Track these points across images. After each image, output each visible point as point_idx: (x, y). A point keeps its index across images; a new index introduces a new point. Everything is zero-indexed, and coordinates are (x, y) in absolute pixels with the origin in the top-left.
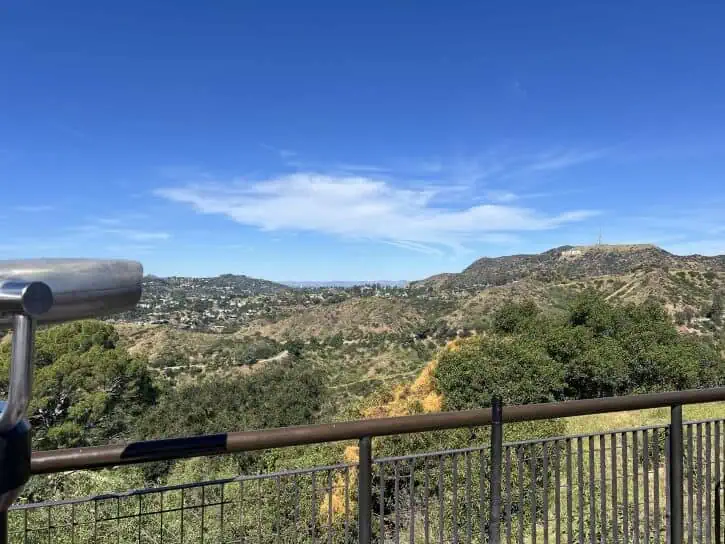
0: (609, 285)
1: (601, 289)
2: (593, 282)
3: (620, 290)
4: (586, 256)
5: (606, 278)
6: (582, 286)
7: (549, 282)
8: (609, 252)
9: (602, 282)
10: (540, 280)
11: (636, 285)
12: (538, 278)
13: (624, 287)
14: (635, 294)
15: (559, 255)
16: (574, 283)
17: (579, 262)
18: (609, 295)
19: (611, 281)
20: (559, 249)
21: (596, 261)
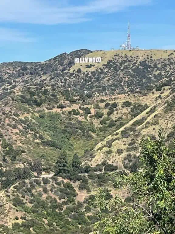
0: (125, 110)
1: (114, 117)
2: (102, 105)
3: (138, 118)
4: (108, 65)
5: (121, 99)
6: (87, 111)
7: (39, 105)
8: (141, 59)
9: (115, 105)
10: (27, 102)
11: (159, 110)
12: (23, 99)
13: (144, 114)
14: (157, 123)
15: (71, 63)
16: (75, 107)
17: (98, 74)
18: (122, 125)
19: (127, 104)
20: (71, 54)
21: (121, 74)
